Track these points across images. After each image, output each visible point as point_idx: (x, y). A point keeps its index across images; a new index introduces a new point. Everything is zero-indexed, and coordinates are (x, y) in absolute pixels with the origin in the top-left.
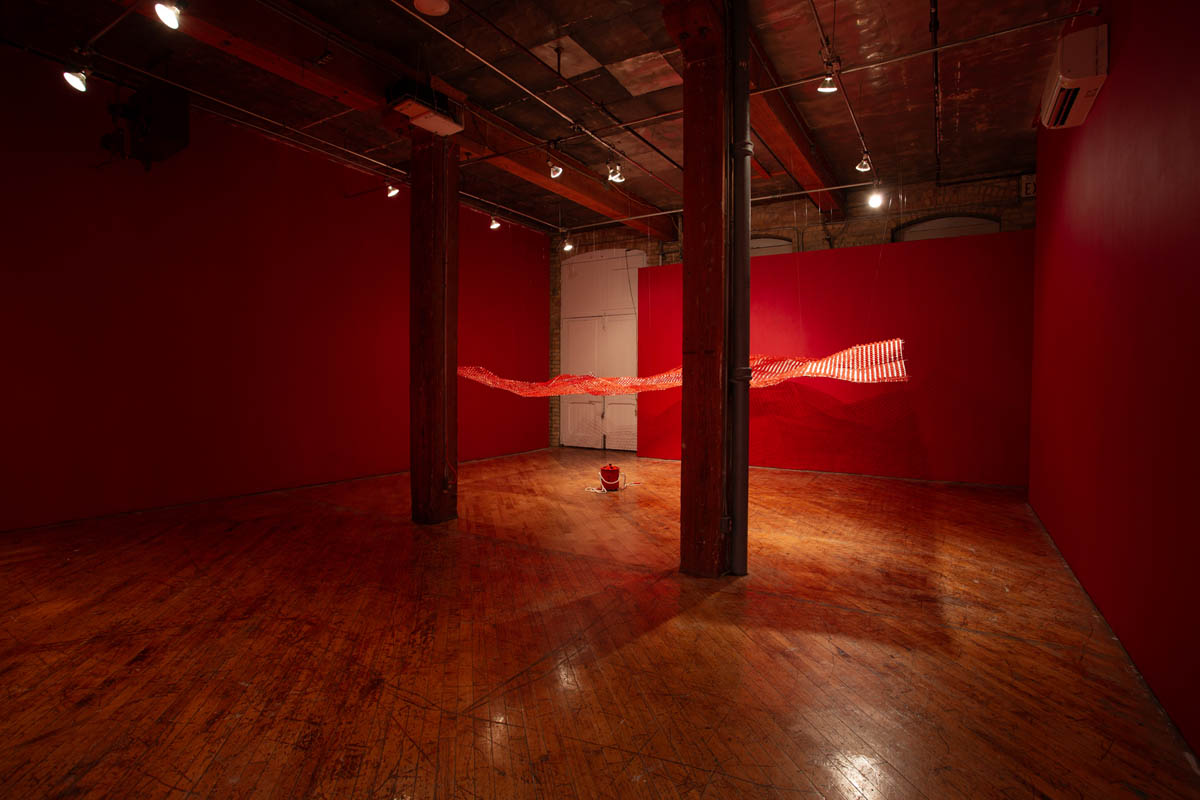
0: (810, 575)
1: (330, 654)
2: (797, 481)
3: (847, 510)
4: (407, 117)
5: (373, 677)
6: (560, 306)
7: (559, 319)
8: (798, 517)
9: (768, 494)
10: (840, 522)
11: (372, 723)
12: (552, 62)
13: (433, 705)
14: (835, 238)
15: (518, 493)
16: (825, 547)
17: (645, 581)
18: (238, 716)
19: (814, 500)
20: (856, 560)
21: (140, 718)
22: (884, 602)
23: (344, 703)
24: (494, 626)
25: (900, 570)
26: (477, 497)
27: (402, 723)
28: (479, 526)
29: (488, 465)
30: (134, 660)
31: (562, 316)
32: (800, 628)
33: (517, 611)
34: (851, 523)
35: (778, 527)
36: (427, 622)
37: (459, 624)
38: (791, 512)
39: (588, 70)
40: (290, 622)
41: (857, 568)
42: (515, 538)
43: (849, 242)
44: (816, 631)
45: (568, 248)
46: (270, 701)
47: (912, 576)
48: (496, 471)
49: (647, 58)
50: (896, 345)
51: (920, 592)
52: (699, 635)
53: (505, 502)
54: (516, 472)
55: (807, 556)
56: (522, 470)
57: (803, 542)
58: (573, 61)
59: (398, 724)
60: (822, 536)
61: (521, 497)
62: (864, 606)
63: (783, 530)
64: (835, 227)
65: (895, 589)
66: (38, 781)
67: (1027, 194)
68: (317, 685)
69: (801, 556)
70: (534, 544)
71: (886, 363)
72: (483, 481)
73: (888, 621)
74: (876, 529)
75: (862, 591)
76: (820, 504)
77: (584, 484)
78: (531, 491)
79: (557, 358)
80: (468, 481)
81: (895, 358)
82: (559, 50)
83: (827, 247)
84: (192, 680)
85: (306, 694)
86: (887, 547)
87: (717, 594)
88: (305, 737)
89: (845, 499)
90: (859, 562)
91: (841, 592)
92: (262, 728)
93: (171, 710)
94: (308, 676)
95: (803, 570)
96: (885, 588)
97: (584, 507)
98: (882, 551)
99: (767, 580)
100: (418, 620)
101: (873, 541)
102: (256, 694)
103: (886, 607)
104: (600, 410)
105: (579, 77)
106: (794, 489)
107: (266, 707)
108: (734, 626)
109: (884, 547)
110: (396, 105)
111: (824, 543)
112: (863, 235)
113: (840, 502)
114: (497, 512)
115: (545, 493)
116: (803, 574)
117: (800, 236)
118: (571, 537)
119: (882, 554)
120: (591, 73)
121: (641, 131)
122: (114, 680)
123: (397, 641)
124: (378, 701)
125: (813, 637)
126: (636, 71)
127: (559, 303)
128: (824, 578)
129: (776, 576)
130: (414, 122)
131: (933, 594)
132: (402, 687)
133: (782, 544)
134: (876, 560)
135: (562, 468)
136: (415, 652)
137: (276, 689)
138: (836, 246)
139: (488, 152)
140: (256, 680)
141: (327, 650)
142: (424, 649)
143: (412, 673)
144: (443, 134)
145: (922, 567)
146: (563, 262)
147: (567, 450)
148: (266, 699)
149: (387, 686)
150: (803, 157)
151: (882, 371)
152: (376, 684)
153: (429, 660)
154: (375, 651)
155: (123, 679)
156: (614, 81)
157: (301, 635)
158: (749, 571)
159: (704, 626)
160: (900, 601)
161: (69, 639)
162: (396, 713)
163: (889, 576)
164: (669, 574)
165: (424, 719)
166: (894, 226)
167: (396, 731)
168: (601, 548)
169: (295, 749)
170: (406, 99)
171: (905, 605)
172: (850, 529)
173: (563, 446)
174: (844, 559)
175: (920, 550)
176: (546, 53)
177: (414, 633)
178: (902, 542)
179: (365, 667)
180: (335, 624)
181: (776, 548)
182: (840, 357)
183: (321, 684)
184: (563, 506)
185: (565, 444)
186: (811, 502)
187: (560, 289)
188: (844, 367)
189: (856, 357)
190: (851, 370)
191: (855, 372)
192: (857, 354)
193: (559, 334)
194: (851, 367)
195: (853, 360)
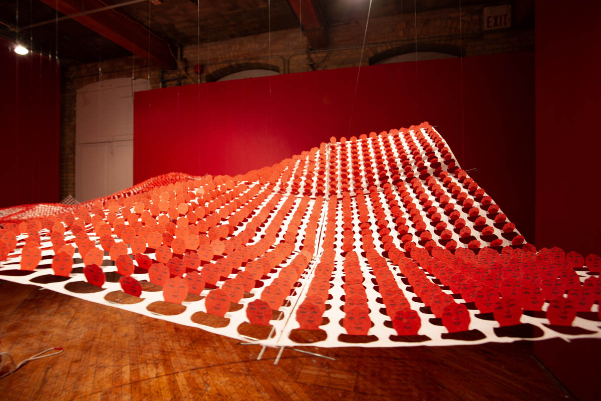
6: (75, 132)
7: (74, 144)
14: (318, 64)
31: (77, 143)
64: (318, 56)
67: (488, 27)
83: (310, 71)
117: (286, 64)
127: (74, 129)
138: (318, 71)
146: (78, 91)
166: (371, 55)
187: (75, 116)
188: (295, 191)
189: (327, 166)
190: (312, 203)
191: (325, 207)
192: (333, 157)
193: (73, 160)
194: (314, 191)
195: (321, 173)
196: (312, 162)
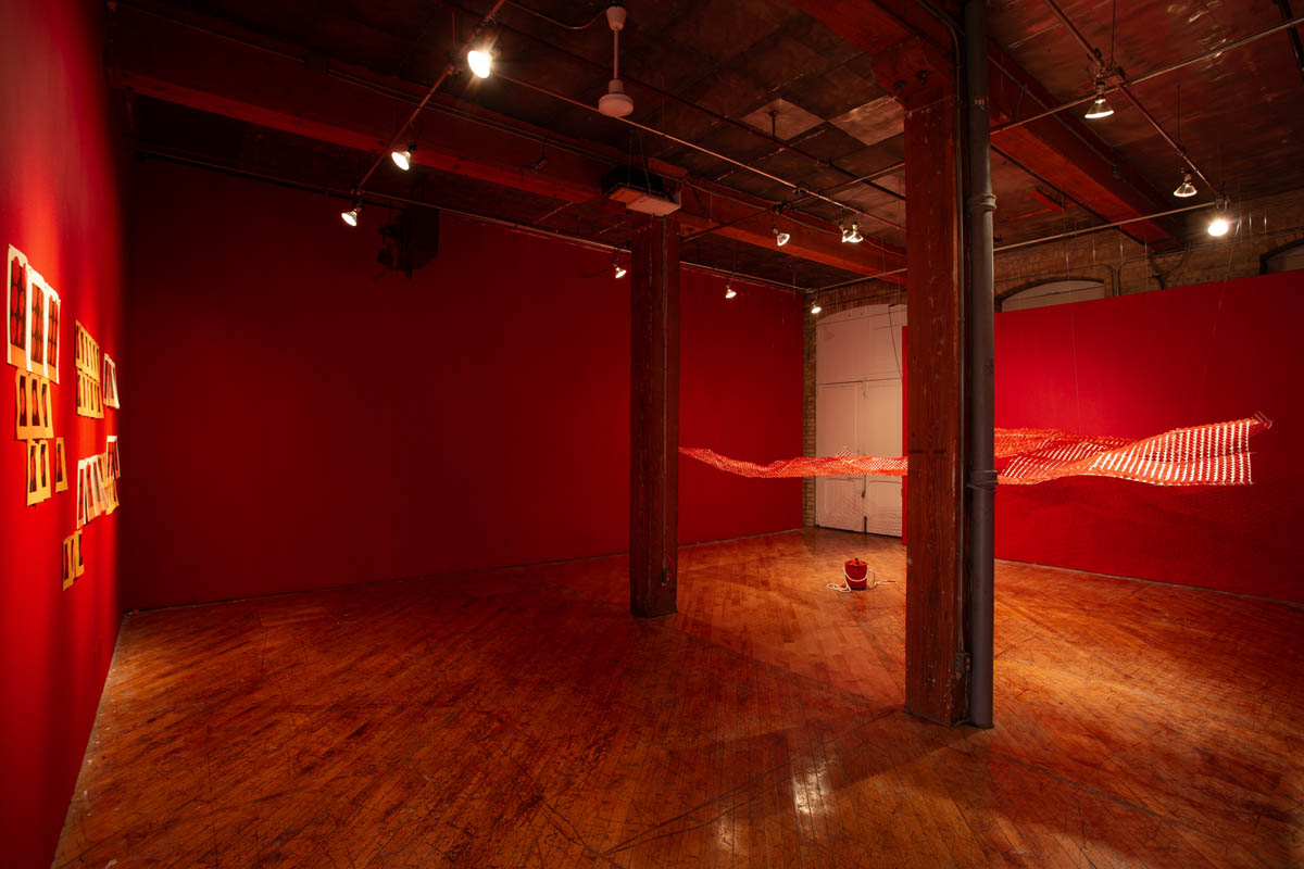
0: (1085, 741)
1: (507, 758)
2: (1111, 593)
3: (1175, 645)
4: (624, 204)
5: (535, 793)
6: (815, 371)
7: (815, 385)
8: (1091, 649)
9: (1059, 609)
10: (1157, 663)
11: (517, 846)
12: (767, 127)
13: (580, 838)
14: (1168, 274)
15: (750, 586)
16: (1121, 700)
17: (858, 718)
18: (412, 810)
19: (1126, 624)
20: (1165, 727)
21: (339, 796)
22: (1191, 803)
23: (501, 817)
24: (671, 752)
25: (1239, 755)
26: (705, 588)
27: (544, 853)
28: (696, 624)
29: (729, 547)
30: (352, 736)
31: (818, 382)
32: (1042, 822)
33: (701, 737)
34: (1175, 666)
35: (1059, 661)
36: (605, 738)
37: (636, 744)
38: (1086, 639)
39: (811, 127)
40: (483, 717)
41: (1162, 741)
42: (729, 643)
43: (1192, 277)
44: (1064, 829)
45: (816, 310)
46: (441, 800)
47: (1256, 769)
48: (735, 556)
49: (875, 105)
50: (1240, 428)
51: (1260, 798)
52: (900, 805)
53: (733, 595)
54: (756, 558)
55: (1090, 710)
56: (764, 555)
57: (1090, 688)
58: (791, 121)
59: (540, 853)
60: (1121, 682)
61: (753, 591)
62: (1156, 805)
63: (1064, 668)
64: (1167, 260)
65: (1217, 784)
66: (258, 838)
68: (484, 791)
69: (1079, 710)
70: (746, 653)
71: (1220, 455)
72: (717, 568)
73: (1190, 837)
74: (1213, 681)
75: (1159, 778)
76: (1133, 632)
77: (828, 578)
78: (765, 583)
79: (812, 429)
80: (702, 566)
81: (1236, 449)
82: (773, 114)
83: (1156, 286)
84: (389, 764)
85: (473, 799)
86: (1225, 713)
87: (943, 749)
88: (455, 848)
89: (1176, 627)
90: (1170, 731)
91: (1127, 775)
92: (426, 828)
93: (364, 793)
94: (480, 779)
95: (1076, 731)
96: (1201, 781)
97: (818, 609)
98: (1215, 718)
99: (1019, 740)
100: (599, 732)
101: (1204, 700)
102: (432, 790)
103: (1191, 812)
104: (861, 489)
105: (801, 136)
106: (1101, 605)
107: (436, 806)
108: (950, 801)
109: (1218, 712)
110: (610, 194)
111: (1122, 695)
112: (1211, 267)
113: (1166, 632)
114: (720, 608)
115: (780, 588)
116: (1074, 737)
117: (1115, 275)
118: (790, 647)
119: (1212, 724)
120: (815, 130)
121: (881, 182)
122: (333, 752)
123: (571, 754)
124: (530, 822)
125: (1059, 837)
126: (865, 119)
127: (813, 368)
128: (1104, 748)
129: (1033, 735)
130: (630, 207)
131: (1285, 806)
132: (558, 809)
133: (1056, 688)
134: (1198, 732)
135: (810, 556)
136: (582, 771)
137: (449, 788)
138: (1170, 285)
139: (711, 224)
140: (436, 776)
141: (505, 753)
142: (593, 768)
143: (571, 796)
144: (662, 215)
145: (1280, 755)
147: (822, 532)
148: (438, 798)
149: (544, 806)
150: (1099, 186)
151: (1212, 467)
152: (536, 801)
153: (593, 783)
154: (546, 764)
155: (341, 752)
156: (844, 134)
157: (488, 733)
158: (996, 723)
159: (910, 793)
160: (1221, 807)
161: (317, 704)
162: (542, 839)
163: (1211, 761)
164: (891, 711)
165: (565, 853)
166: (1265, 250)
167: (535, 860)
168: (821, 667)
169: (444, 858)
170: (619, 187)
171: (1227, 815)
172: (1171, 676)
173: (818, 526)
174: (1145, 723)
175: (1282, 726)
176: (759, 119)
177: (589, 747)
178: (1253, 710)
179: (532, 779)
180: (522, 725)
181: (1046, 692)
182: (1149, 445)
183: (489, 790)
184: (794, 606)
185: (821, 525)
186: (1121, 627)
187: (815, 352)
188: (1154, 459)
189: (1173, 446)
190: (1164, 465)
191: (1171, 467)
192: (1177, 441)
193: (814, 402)
194: (1165, 459)
195: (1169, 450)
196: (1163, 444)
